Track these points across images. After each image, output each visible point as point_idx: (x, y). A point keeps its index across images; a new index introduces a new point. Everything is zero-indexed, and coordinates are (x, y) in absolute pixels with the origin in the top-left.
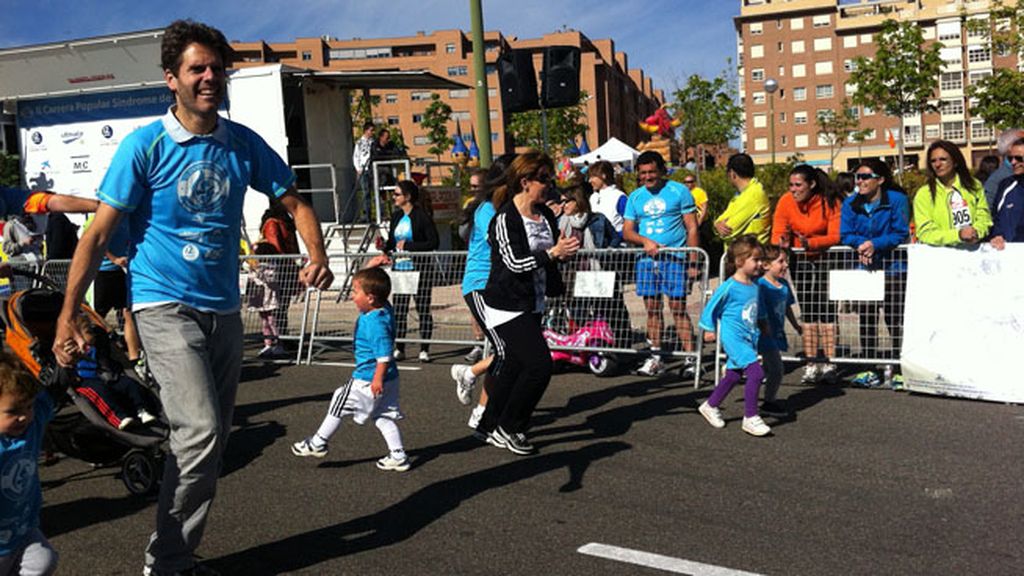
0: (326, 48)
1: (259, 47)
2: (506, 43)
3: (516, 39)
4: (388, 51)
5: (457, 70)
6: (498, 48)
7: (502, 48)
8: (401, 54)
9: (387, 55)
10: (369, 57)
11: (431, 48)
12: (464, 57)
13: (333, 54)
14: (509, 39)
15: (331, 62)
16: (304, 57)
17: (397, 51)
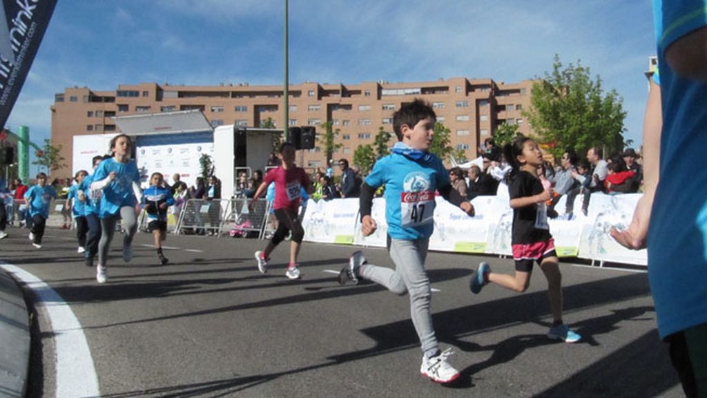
0: (380, 88)
1: (339, 88)
2: (495, 85)
3: (503, 83)
4: (419, 90)
5: (462, 103)
6: (490, 90)
7: (492, 90)
8: (427, 92)
9: (418, 93)
10: (407, 94)
11: (446, 88)
12: (467, 94)
13: (384, 92)
14: (498, 83)
15: (382, 98)
16: (366, 94)
17: (424, 90)
